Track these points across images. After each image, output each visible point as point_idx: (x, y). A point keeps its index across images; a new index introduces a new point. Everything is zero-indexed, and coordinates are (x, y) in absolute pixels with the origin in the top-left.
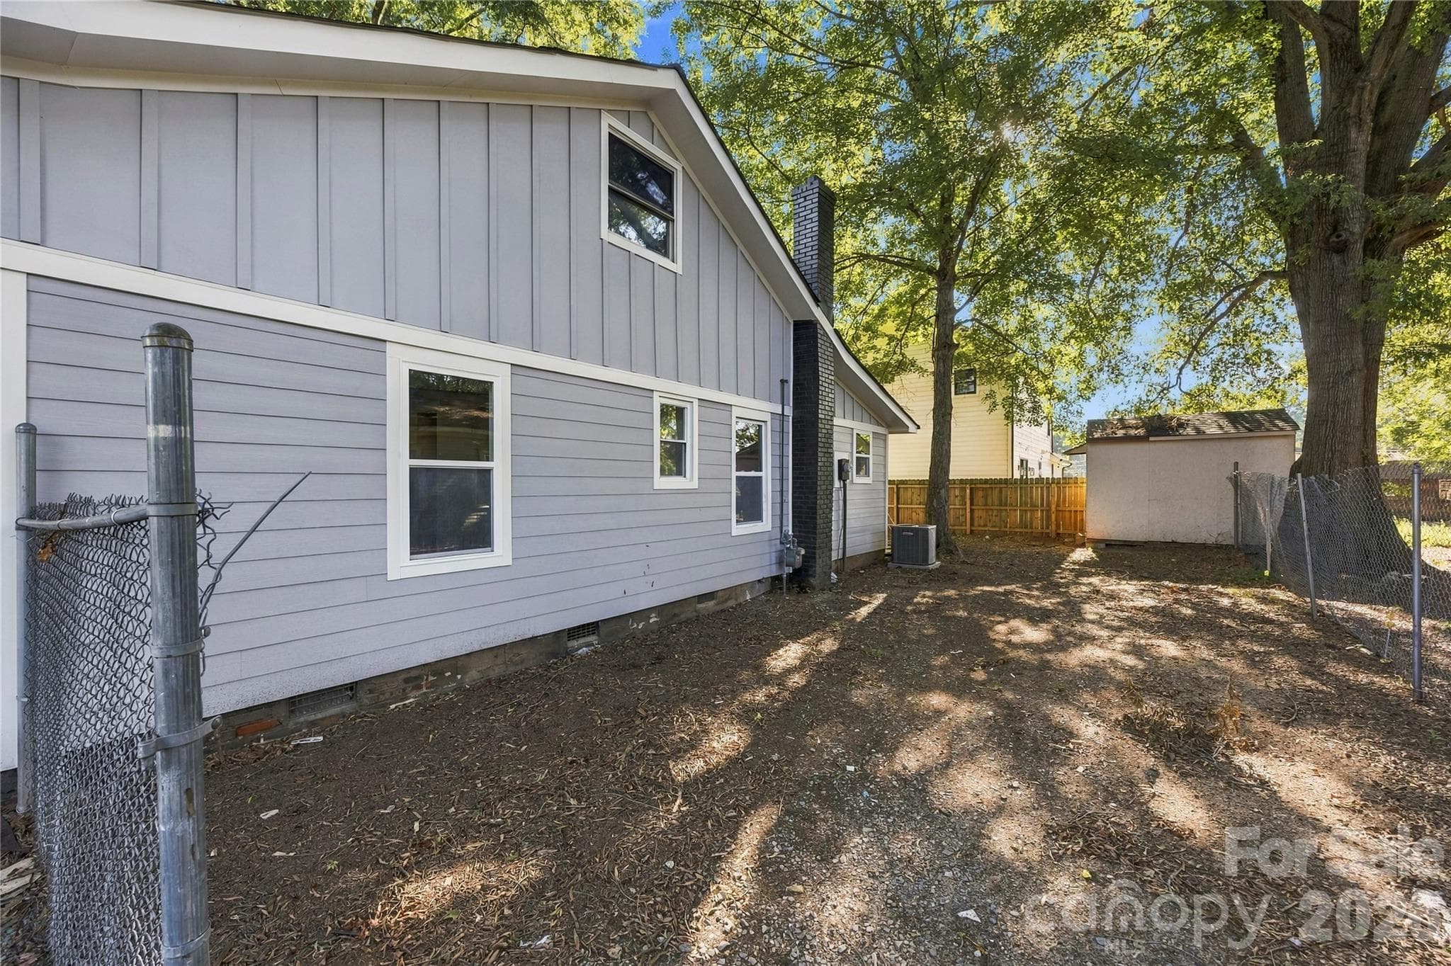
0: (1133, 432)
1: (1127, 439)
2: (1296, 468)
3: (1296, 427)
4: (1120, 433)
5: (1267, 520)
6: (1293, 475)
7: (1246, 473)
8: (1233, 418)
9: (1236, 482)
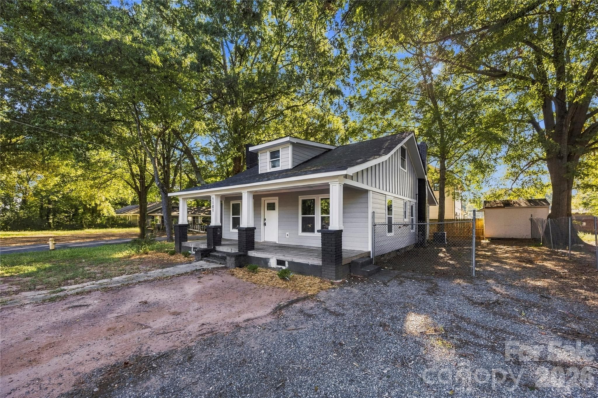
0: (499, 205)
1: (498, 207)
2: (549, 216)
3: (549, 204)
4: (495, 206)
5: (541, 231)
6: (548, 218)
7: (535, 218)
8: (530, 201)
9: (531, 220)
